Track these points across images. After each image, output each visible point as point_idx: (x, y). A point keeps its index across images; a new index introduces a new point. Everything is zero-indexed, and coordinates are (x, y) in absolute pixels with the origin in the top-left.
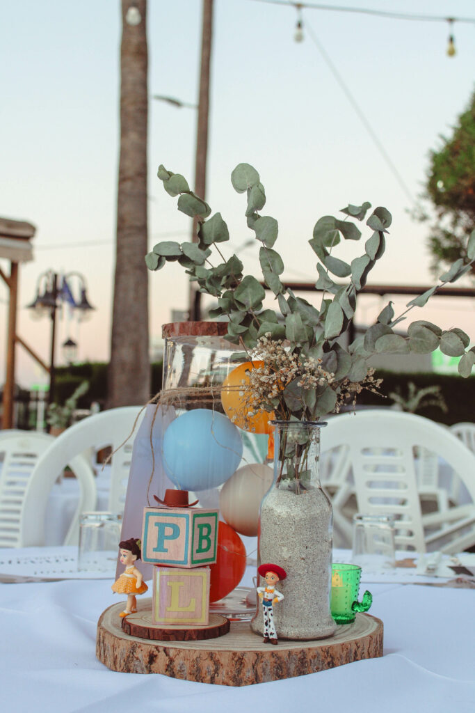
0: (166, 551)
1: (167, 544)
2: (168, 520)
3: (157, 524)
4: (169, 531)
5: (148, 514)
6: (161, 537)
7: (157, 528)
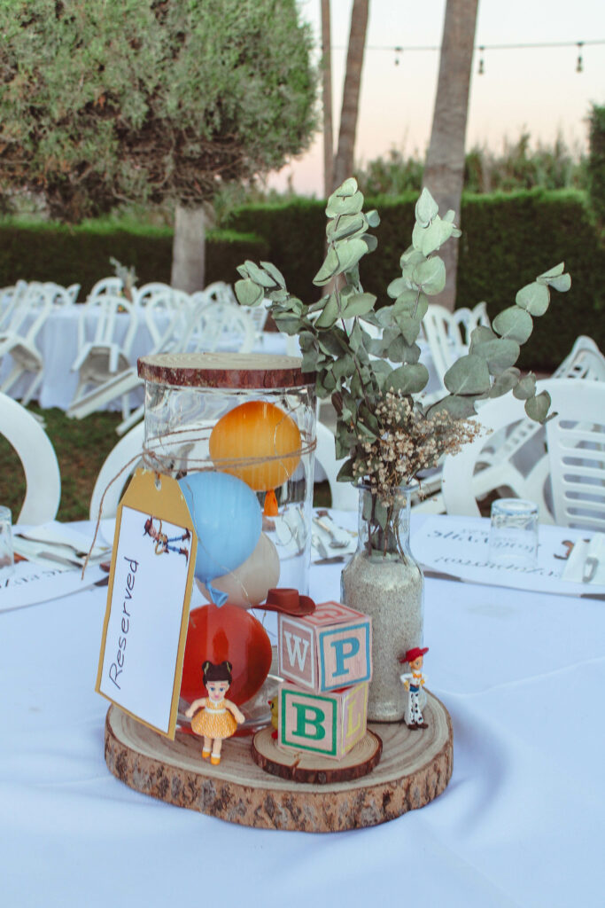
0: (347, 671)
1: (347, 663)
2: (346, 635)
3: (334, 644)
4: (347, 648)
5: (322, 635)
6: (340, 657)
7: (334, 648)
